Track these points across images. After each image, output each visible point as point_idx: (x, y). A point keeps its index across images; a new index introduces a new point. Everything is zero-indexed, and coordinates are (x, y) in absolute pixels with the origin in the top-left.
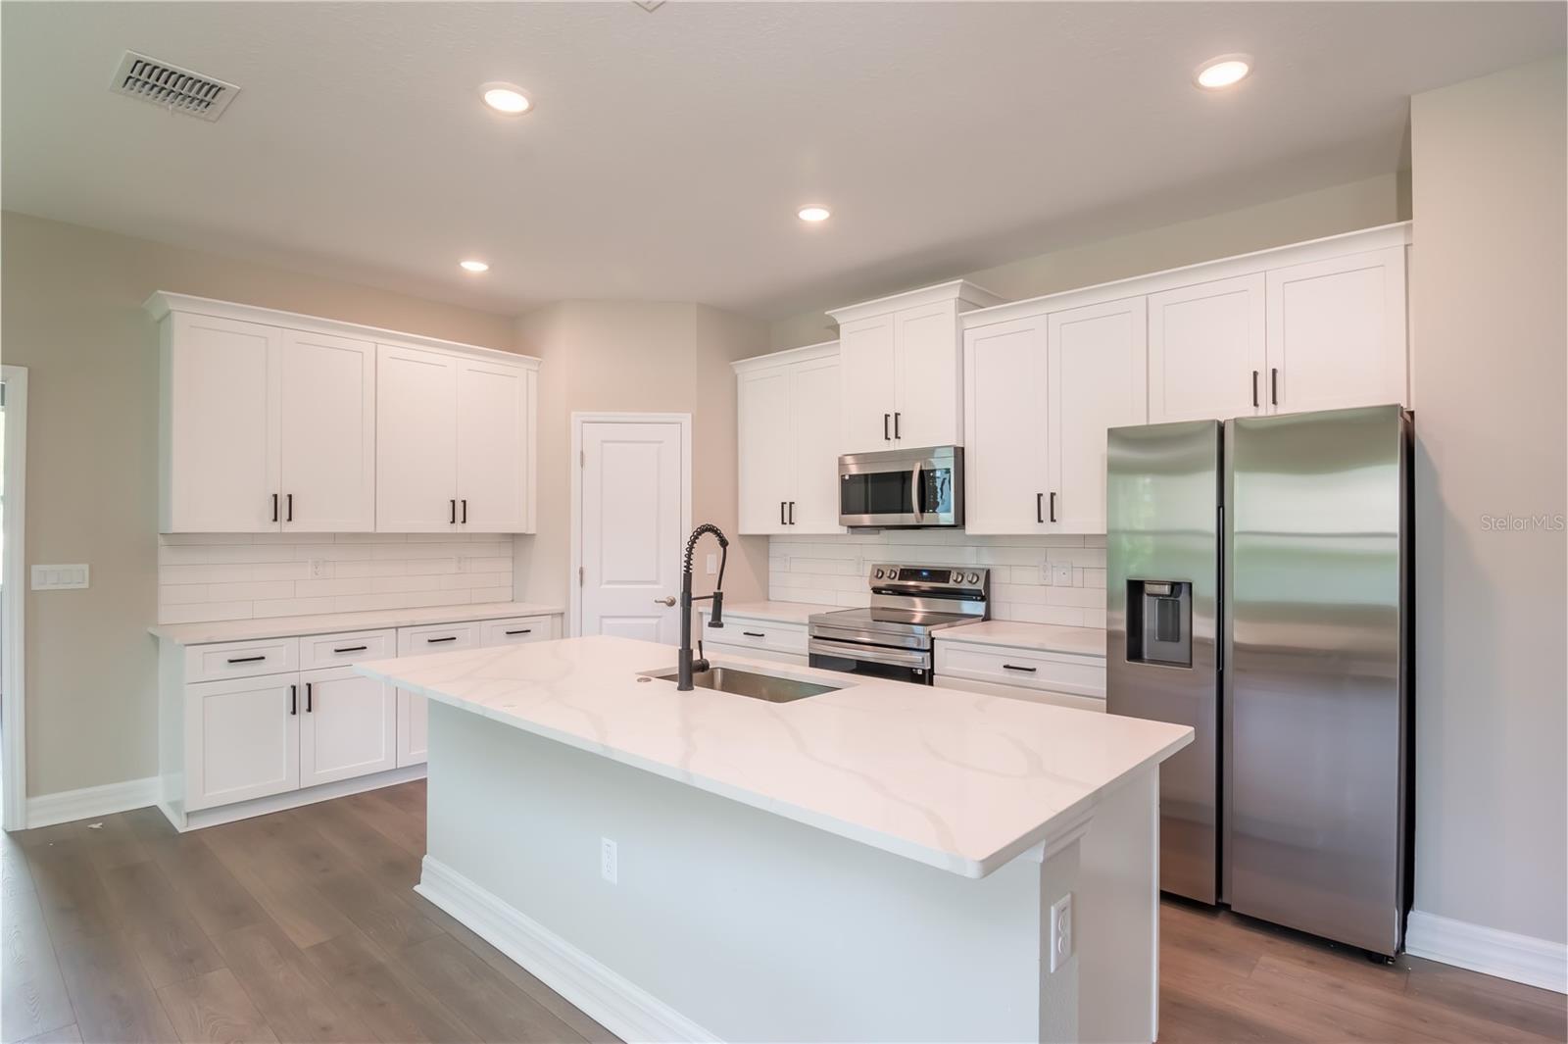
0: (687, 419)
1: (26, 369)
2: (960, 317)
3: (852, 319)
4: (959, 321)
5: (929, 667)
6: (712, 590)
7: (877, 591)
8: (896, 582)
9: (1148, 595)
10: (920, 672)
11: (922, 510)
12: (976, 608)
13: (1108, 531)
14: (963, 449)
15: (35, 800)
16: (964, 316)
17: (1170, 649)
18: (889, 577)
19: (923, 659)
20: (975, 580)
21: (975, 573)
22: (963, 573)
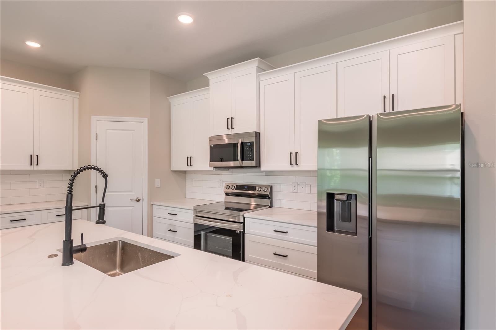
0: (146, 120)
2: (259, 75)
3: (214, 77)
4: (258, 77)
5: (243, 230)
7: (227, 194)
8: (234, 191)
9: (336, 200)
10: (239, 232)
11: (242, 160)
12: (266, 202)
13: (318, 169)
14: (260, 133)
16: (260, 74)
17: (346, 225)
18: (231, 189)
19: (240, 227)
20: (266, 190)
21: (266, 187)
22: (261, 187)
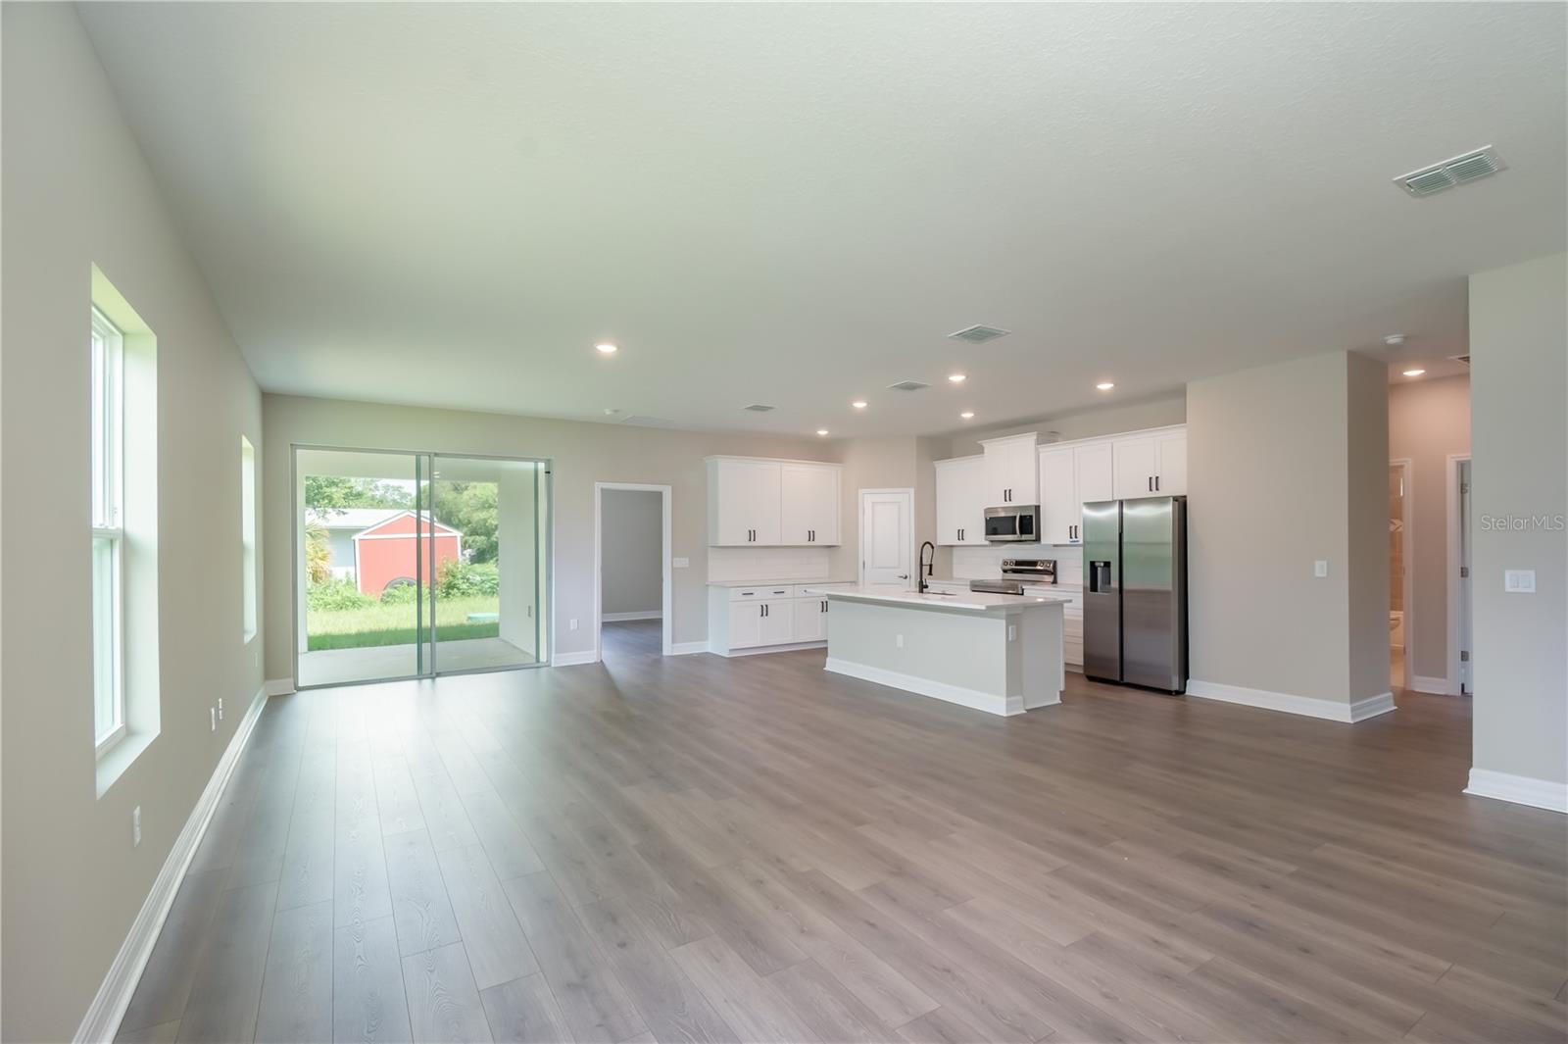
0: (912, 491)
1: (670, 487)
3: (989, 446)
4: (1037, 449)
6: (929, 563)
7: (1005, 571)
8: (1013, 567)
11: (1022, 533)
12: (1050, 579)
14: (1039, 507)
15: (675, 645)
16: (1039, 447)
18: (1009, 565)
20: (1049, 566)
21: (1049, 562)
22: (1043, 562)
